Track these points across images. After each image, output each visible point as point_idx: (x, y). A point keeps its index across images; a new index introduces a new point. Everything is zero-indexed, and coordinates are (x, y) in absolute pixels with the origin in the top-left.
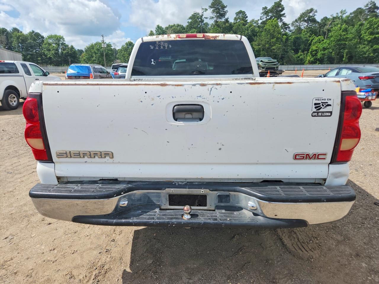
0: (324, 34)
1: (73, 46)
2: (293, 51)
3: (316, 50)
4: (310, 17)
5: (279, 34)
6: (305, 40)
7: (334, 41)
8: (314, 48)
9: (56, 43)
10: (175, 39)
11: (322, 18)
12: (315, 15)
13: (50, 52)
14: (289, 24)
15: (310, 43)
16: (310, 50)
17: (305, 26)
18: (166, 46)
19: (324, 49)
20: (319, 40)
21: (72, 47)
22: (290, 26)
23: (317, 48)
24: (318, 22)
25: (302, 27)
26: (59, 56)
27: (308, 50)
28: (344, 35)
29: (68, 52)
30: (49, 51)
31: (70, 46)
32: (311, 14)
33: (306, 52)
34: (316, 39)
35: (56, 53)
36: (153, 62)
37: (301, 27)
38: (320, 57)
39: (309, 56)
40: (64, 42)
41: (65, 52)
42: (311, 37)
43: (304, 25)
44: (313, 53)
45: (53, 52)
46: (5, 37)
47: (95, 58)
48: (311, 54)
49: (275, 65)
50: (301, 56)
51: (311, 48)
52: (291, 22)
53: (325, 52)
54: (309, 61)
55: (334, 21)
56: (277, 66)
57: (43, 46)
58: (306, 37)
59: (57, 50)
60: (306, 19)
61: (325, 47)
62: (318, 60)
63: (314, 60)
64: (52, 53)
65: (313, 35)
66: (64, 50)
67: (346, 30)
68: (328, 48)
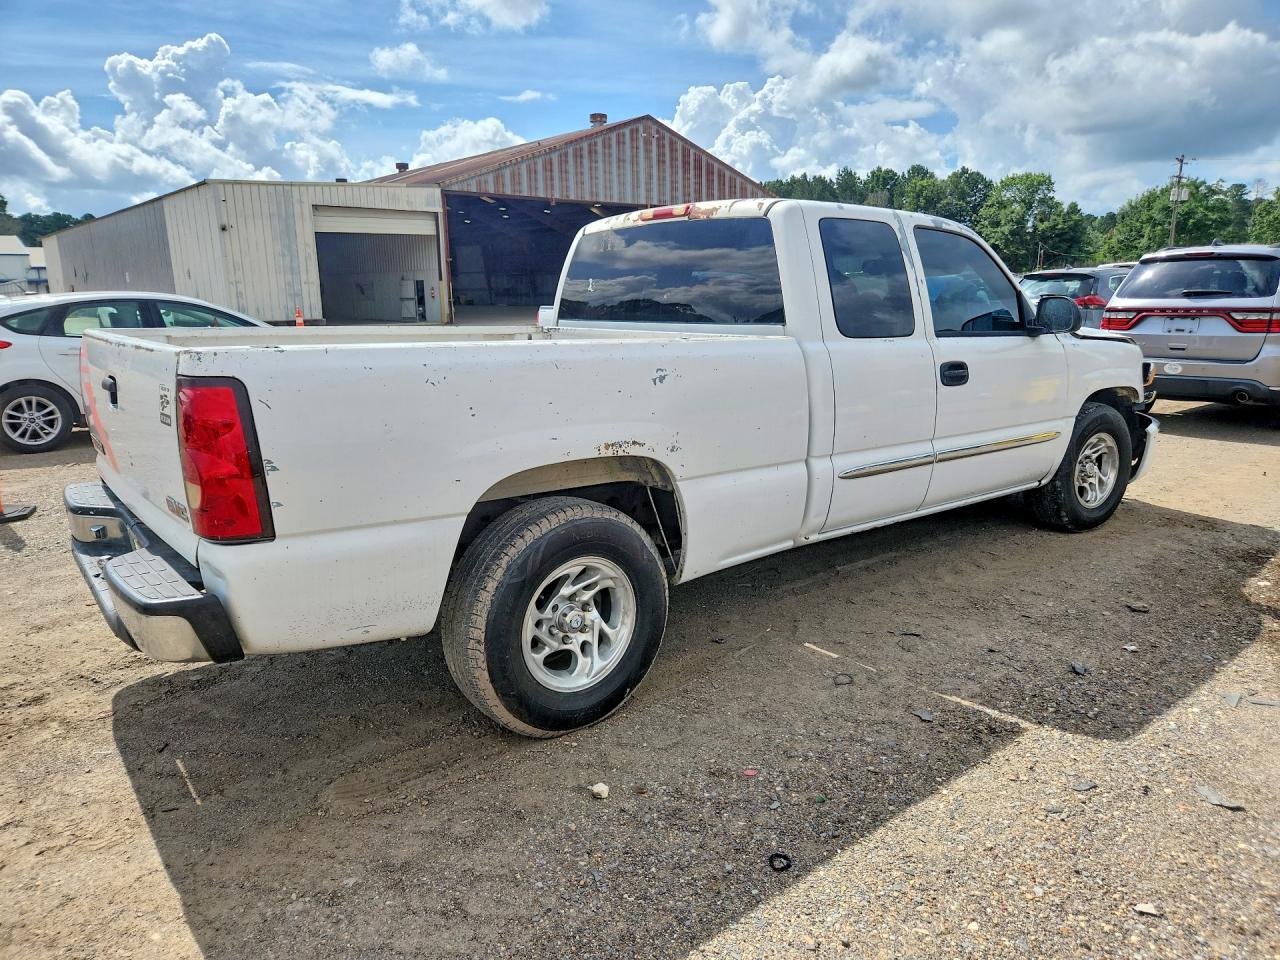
1: (1077, 206)
9: (1023, 201)
13: (999, 229)
21: (1074, 209)
26: (1023, 242)
29: (1053, 228)
30: (994, 228)
31: (1065, 207)
35: (1012, 233)
40: (1051, 195)
41: (1042, 227)
45: (1006, 229)
46: (887, 193)
47: (1150, 239)
57: (982, 212)
59: (1021, 222)
64: (1003, 233)
66: (1042, 221)
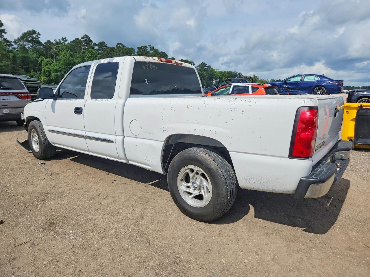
0: (52, 57)
2: (24, 70)
3: (49, 71)
4: (33, 38)
5: (4, 50)
6: (34, 60)
7: (64, 64)
8: (46, 68)
10: (159, 62)
11: (46, 41)
12: (38, 37)
14: (11, 42)
15: (40, 64)
16: (43, 71)
17: (30, 46)
18: (154, 68)
19: (56, 71)
20: (49, 62)
22: (13, 43)
23: (49, 69)
24: (43, 45)
25: (27, 47)
27: (41, 71)
28: (72, 60)
32: (34, 36)
33: (38, 72)
34: (46, 60)
36: (146, 82)
37: (25, 47)
38: (54, 78)
39: (43, 76)
42: (40, 58)
43: (28, 46)
44: (46, 73)
48: (44, 74)
49: (37, 84)
50: (34, 75)
51: (43, 69)
52: (14, 40)
53: (57, 74)
54: (44, 81)
55: (59, 46)
56: (39, 85)
58: (34, 58)
60: (29, 39)
61: (57, 69)
62: (53, 80)
63: (49, 80)
65: (42, 56)
67: (71, 56)
68: (60, 70)
